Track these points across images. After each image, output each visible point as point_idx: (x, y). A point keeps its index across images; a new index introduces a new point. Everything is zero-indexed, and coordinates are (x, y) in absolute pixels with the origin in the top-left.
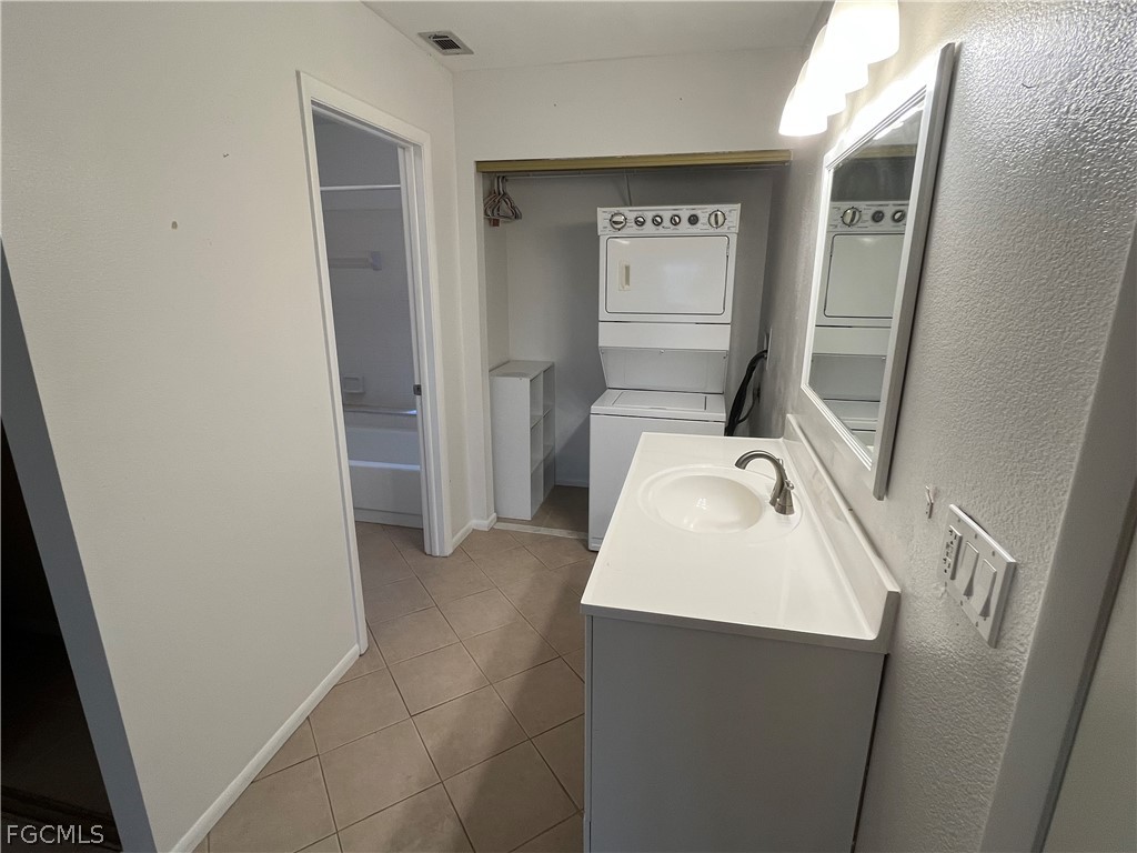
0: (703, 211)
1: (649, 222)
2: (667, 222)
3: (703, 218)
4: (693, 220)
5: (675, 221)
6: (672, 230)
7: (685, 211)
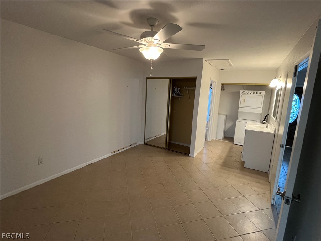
0: (259, 92)
1: (249, 93)
2: (252, 93)
3: (258, 93)
4: (257, 93)
5: (253, 93)
6: (253, 94)
7: (255, 92)
